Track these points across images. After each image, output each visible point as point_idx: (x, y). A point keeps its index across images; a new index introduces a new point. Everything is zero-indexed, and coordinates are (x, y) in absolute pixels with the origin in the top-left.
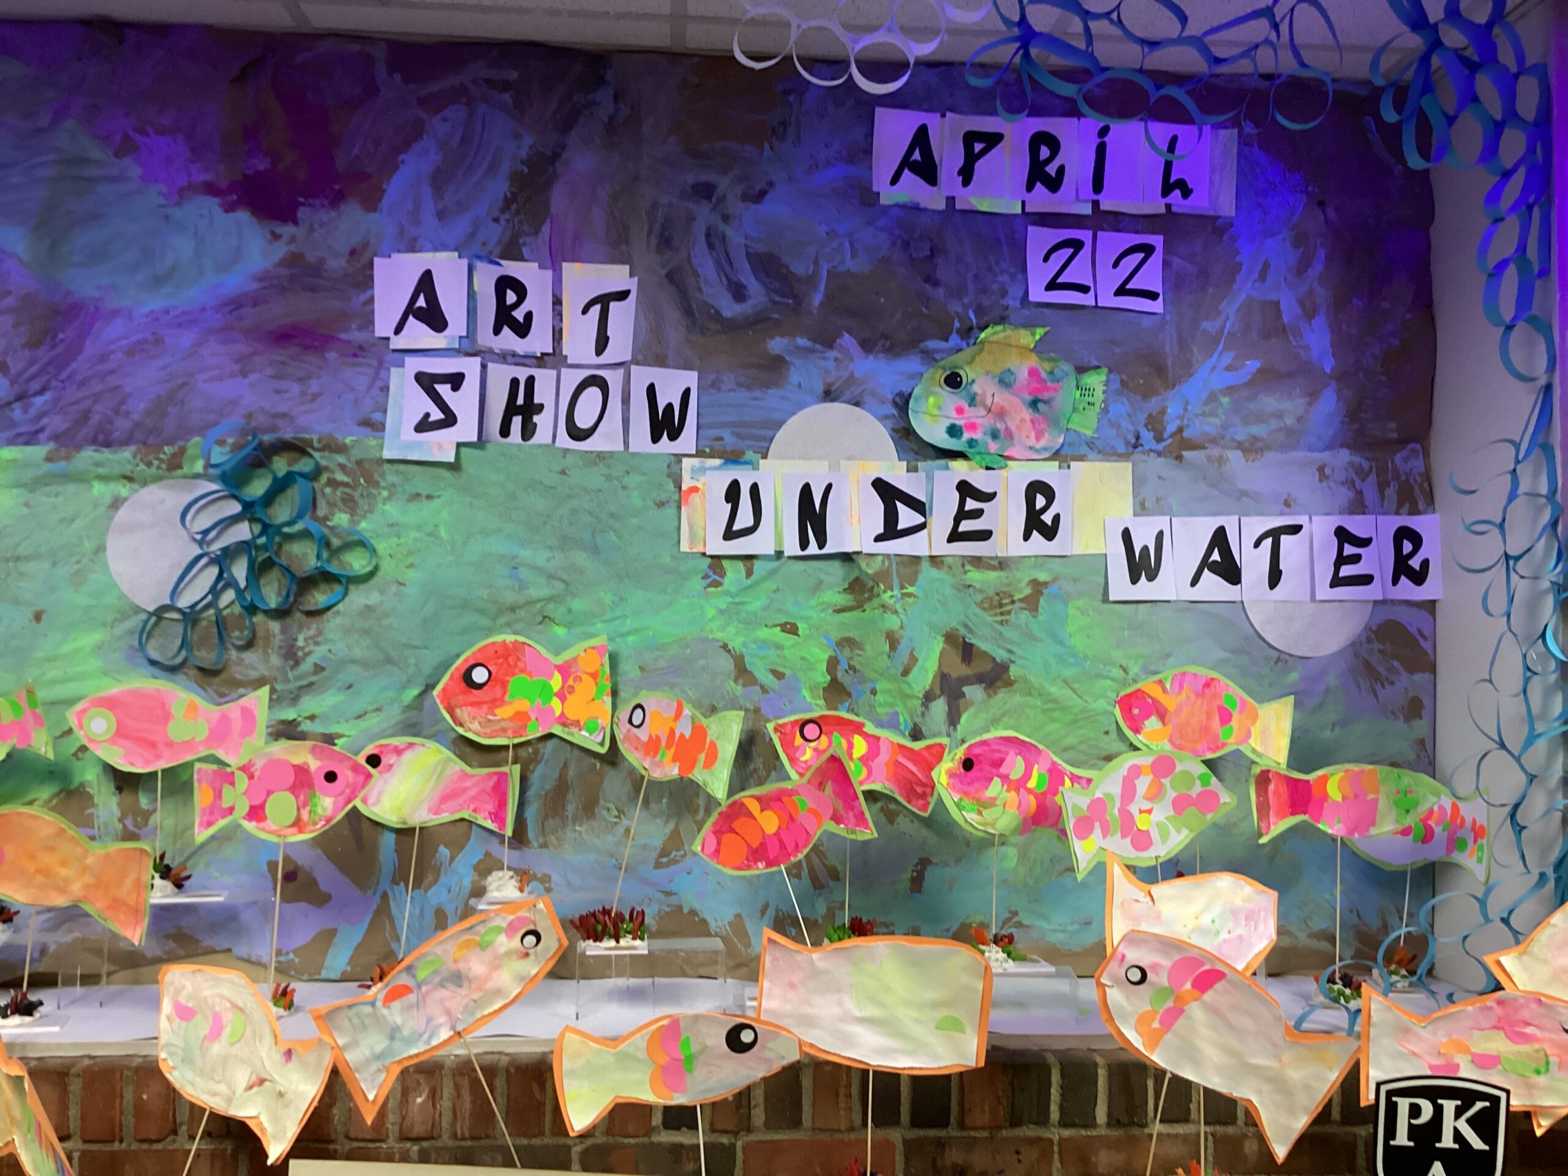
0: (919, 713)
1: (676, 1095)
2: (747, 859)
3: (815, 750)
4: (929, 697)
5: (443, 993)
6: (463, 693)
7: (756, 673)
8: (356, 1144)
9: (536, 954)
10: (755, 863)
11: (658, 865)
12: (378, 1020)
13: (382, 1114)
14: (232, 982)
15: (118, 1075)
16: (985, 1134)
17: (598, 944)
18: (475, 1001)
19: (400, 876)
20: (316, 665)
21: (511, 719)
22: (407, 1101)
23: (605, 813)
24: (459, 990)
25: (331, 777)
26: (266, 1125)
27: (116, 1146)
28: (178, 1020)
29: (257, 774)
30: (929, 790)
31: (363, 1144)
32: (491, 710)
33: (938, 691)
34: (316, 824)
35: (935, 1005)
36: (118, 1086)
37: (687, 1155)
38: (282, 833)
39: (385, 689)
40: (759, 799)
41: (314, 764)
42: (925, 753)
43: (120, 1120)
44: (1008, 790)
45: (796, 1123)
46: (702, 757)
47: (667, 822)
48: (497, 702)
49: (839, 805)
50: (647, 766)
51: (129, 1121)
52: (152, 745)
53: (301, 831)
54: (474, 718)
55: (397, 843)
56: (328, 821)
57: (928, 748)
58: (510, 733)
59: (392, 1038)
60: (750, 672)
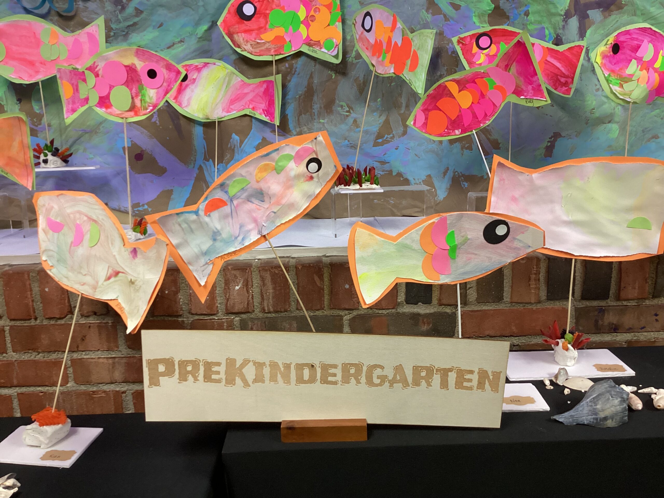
0: (561, 27)
1: (442, 277)
2: (447, 128)
3: (487, 55)
4: (567, 15)
5: (249, 206)
6: (238, 23)
7: (441, 5)
8: (197, 317)
9: (318, 178)
10: (453, 130)
11: (376, 144)
12: (202, 226)
13: (212, 294)
14: (86, 201)
15: (26, 276)
16: (633, 303)
17: (347, 187)
18: (275, 213)
19: (209, 156)
20: (136, 9)
21: (272, 42)
22: (229, 288)
23: (339, 109)
24: (262, 204)
25: (152, 74)
26: (123, 305)
27: (33, 323)
28: (51, 232)
29: (100, 73)
30: (570, 80)
31: (201, 317)
32: (258, 35)
33: (573, 12)
34: (147, 109)
35: (628, 210)
36: (28, 283)
37: (423, 320)
38: (123, 116)
39: (184, 26)
40: (457, 82)
41: (139, 65)
42: (568, 54)
43: (33, 305)
44: (641, 70)
45: (499, 299)
46: (409, 62)
47: (380, 115)
48: (262, 29)
49: (521, 82)
50: (374, 63)
51: (39, 306)
52: (31, 64)
53: (136, 114)
54: (247, 42)
55: (205, 133)
56: (155, 106)
57: (570, 49)
58: (272, 52)
59: (215, 240)
60: (437, 5)
